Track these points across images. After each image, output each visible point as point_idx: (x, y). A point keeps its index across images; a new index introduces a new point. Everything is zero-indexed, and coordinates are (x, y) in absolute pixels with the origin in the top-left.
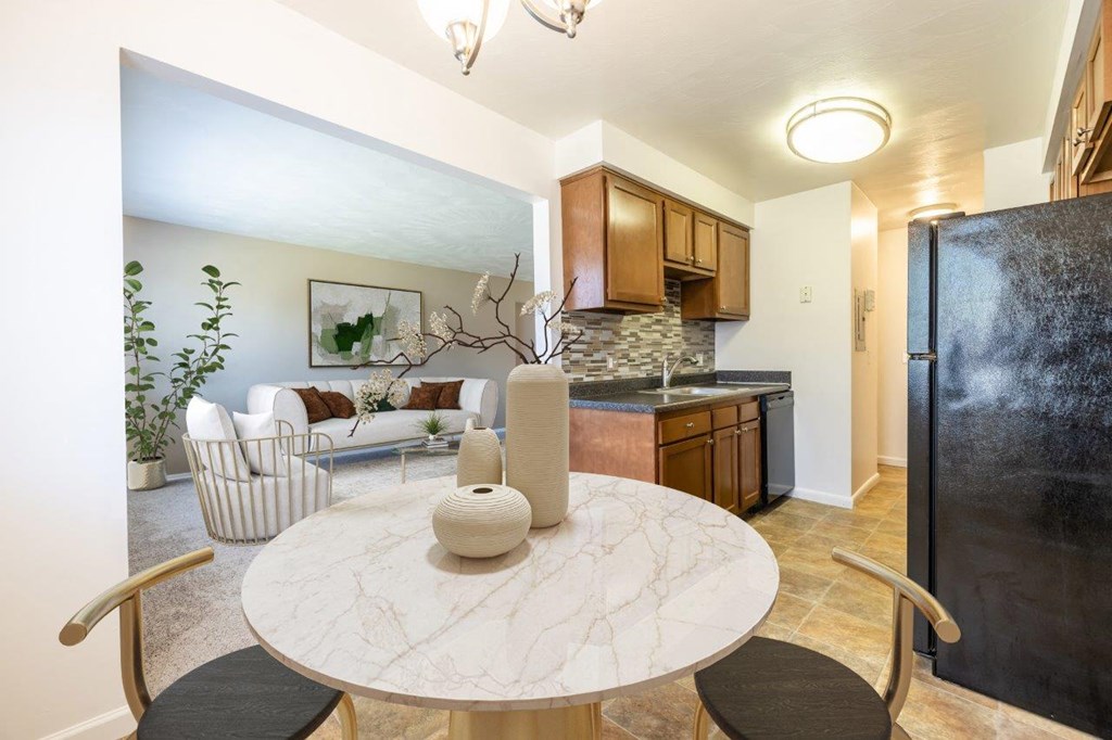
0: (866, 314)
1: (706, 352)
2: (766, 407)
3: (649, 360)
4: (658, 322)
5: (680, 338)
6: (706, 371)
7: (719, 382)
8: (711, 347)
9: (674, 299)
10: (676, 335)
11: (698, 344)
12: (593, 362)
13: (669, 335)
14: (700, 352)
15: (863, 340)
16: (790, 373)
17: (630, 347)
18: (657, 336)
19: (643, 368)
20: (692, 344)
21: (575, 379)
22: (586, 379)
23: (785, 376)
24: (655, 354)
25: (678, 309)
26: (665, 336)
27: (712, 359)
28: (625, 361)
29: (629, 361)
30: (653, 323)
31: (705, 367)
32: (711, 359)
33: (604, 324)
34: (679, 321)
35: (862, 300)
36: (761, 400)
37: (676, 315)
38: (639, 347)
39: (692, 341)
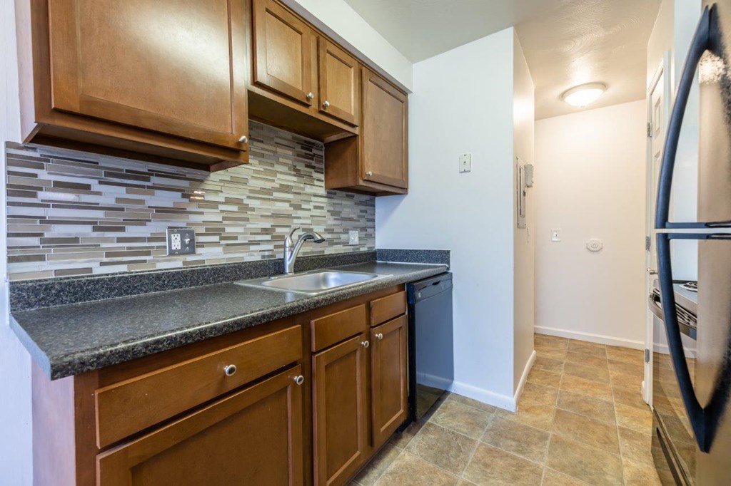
0: (527, 190)
1: (363, 229)
2: (414, 297)
3: (268, 237)
4: (285, 188)
5: (324, 212)
6: (364, 249)
7: (378, 261)
8: (369, 224)
9: (313, 163)
10: (316, 207)
11: (351, 219)
12: (120, 240)
13: (304, 206)
14: (355, 228)
15: (524, 216)
16: (449, 252)
17: (224, 218)
18: (284, 207)
19: (253, 248)
20: (343, 219)
21: (57, 272)
22: (98, 270)
23: (444, 256)
24: (278, 230)
25: (322, 177)
26: (297, 207)
27: (371, 237)
28: (216, 239)
29: (222, 238)
30: (277, 190)
31: (363, 245)
32: (369, 236)
33: (155, 180)
34: (322, 191)
35: (523, 171)
36: (409, 289)
37: (316, 183)
38: (247, 220)
39: (342, 215)
